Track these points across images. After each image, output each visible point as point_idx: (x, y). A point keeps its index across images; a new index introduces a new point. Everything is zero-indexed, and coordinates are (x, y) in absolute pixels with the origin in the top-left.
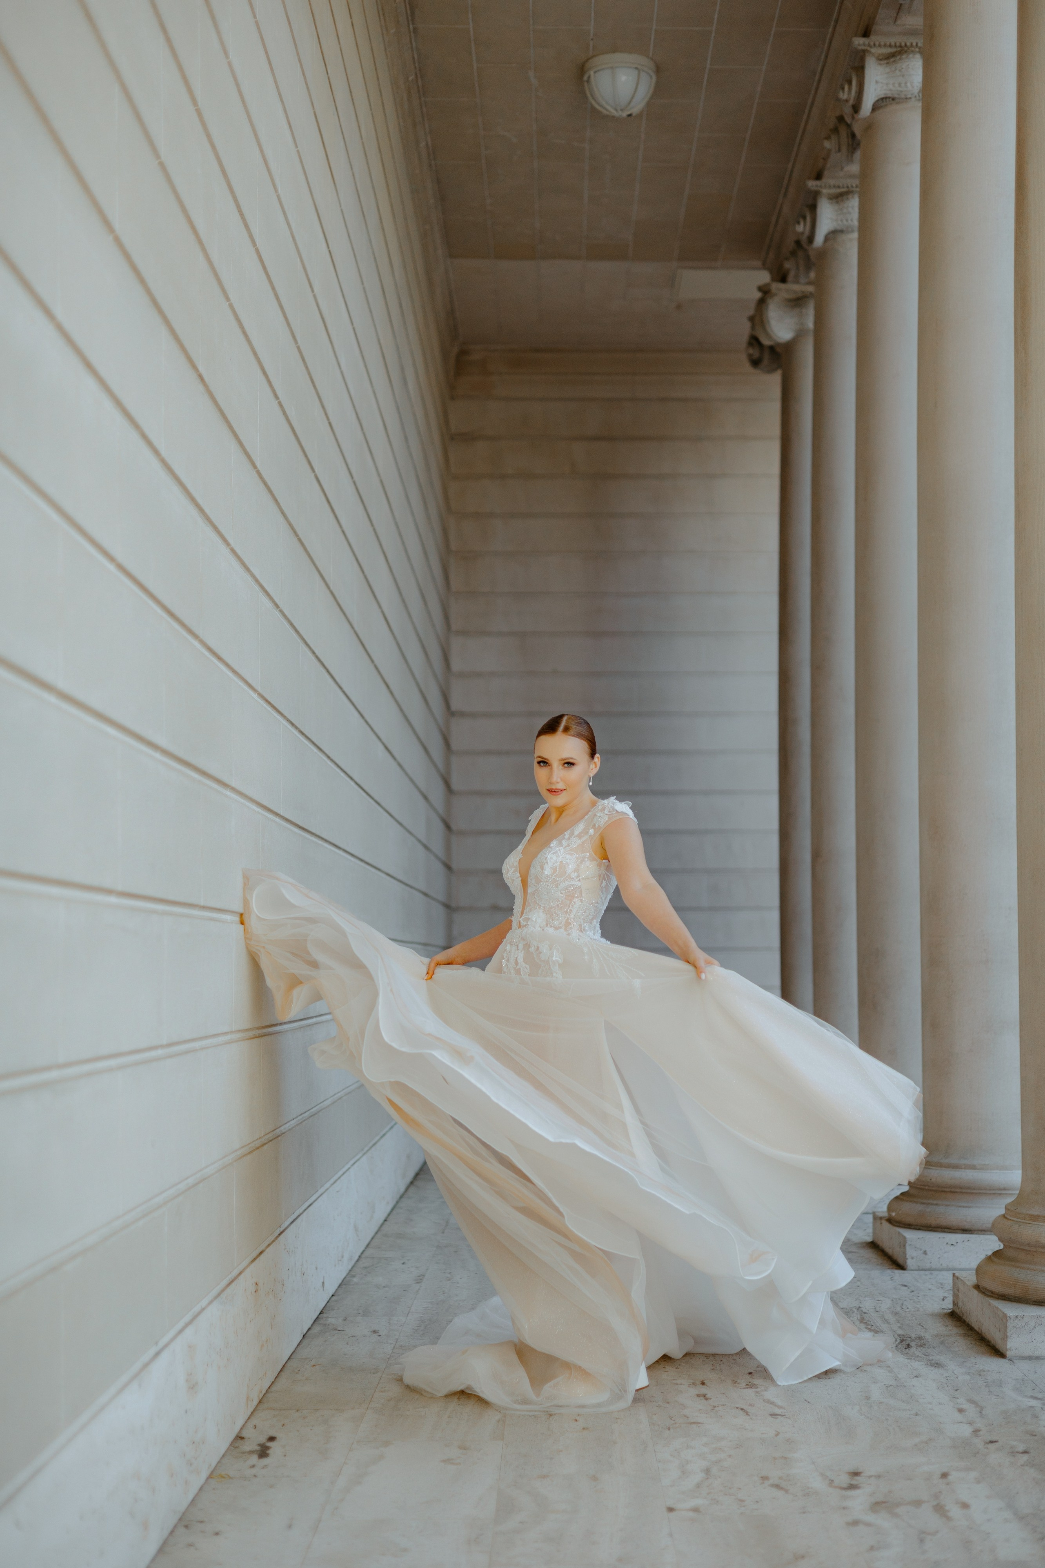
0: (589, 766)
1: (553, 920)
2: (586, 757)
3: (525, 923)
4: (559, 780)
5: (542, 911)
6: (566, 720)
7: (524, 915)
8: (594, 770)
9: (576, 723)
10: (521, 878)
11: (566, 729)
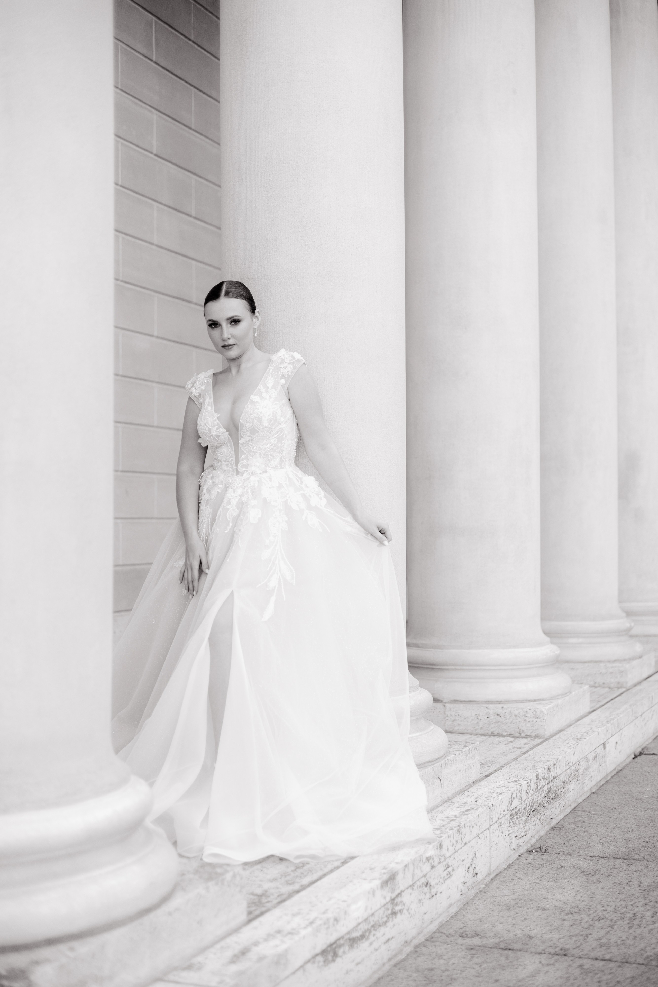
0: (252, 320)
1: (270, 462)
2: (248, 313)
3: (244, 469)
4: (230, 336)
5: (258, 455)
6: (226, 286)
7: (240, 463)
8: (257, 323)
9: (234, 286)
10: (228, 432)
11: (227, 294)
